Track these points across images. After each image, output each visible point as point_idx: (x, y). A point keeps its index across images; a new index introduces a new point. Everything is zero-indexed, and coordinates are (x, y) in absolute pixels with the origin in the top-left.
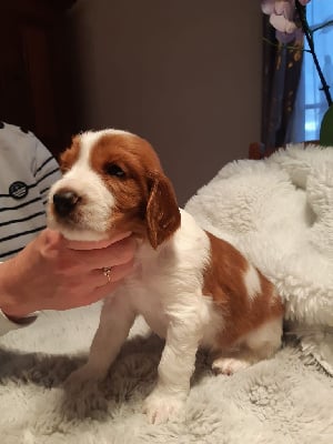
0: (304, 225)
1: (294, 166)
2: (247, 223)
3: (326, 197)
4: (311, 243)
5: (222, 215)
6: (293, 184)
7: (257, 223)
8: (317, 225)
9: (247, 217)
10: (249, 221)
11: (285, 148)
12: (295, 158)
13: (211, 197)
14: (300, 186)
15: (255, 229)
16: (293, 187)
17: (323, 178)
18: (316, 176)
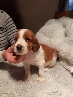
0: (64, 37)
1: (64, 22)
2: (52, 36)
3: (69, 31)
4: (65, 41)
5: (47, 34)
6: (63, 26)
7: (54, 35)
8: (67, 38)
9: (52, 34)
10: (53, 35)
11: (62, 17)
12: (64, 20)
13: (45, 29)
14: (64, 27)
15: (53, 37)
16: (63, 27)
17: (69, 27)
18: (68, 26)
